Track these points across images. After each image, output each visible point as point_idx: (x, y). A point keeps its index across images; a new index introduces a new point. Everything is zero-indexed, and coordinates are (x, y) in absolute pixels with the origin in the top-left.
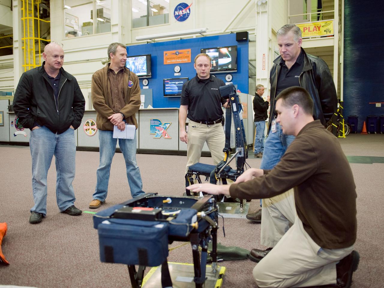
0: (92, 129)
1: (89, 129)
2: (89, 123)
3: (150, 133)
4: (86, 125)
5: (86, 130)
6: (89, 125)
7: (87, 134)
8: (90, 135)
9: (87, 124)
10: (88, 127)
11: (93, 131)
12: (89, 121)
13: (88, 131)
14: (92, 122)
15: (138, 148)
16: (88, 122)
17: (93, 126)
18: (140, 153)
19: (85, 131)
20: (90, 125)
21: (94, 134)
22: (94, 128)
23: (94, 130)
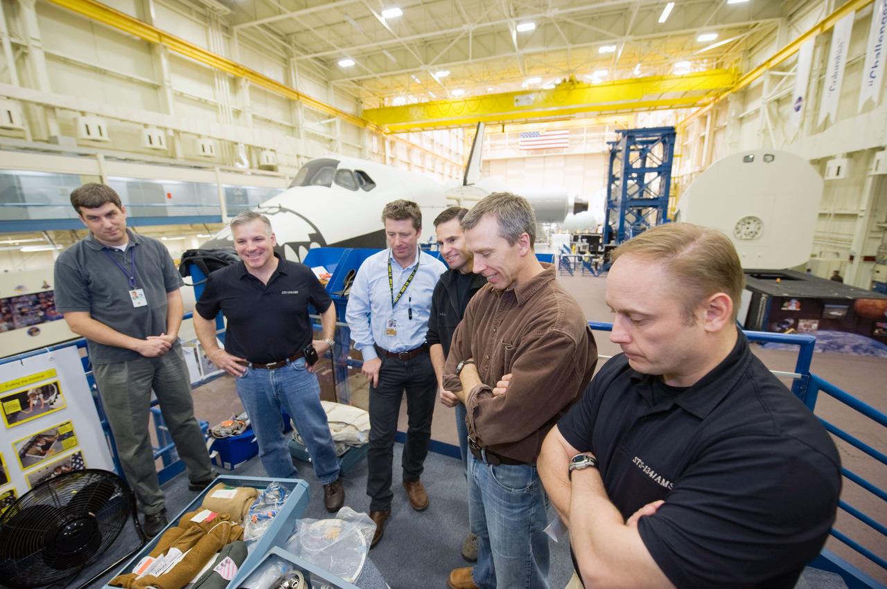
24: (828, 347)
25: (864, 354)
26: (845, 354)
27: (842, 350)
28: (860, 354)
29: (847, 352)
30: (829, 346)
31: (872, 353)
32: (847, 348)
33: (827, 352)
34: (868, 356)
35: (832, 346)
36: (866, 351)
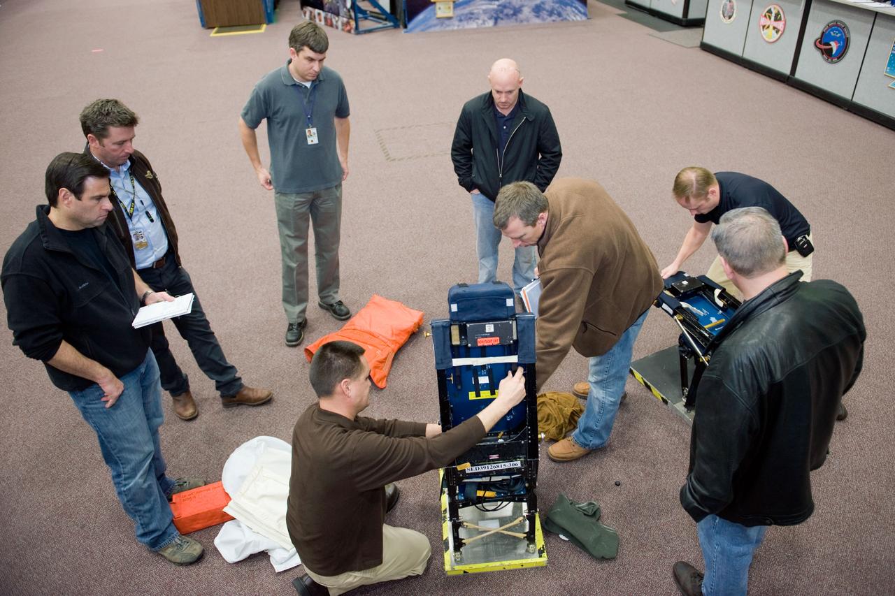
0: (774, 28)
1: (768, 27)
2: (771, 13)
3: (886, 72)
4: (765, 16)
5: (764, 27)
6: (770, 18)
7: (764, 36)
8: (767, 39)
9: (767, 14)
10: (767, 22)
11: (774, 32)
12: (772, 10)
13: (765, 31)
14: (779, 12)
15: (850, 98)
16: (770, 11)
17: (777, 22)
18: (851, 112)
19: (761, 27)
20: (773, 18)
21: (775, 39)
22: (779, 28)
23: (777, 32)
24: (501, 15)
25: (550, 19)
26: (525, 23)
27: (521, 16)
28: (544, 19)
29: (528, 20)
30: (502, 12)
31: (559, 15)
32: (526, 11)
33: (501, 23)
34: (554, 21)
35: (506, 11)
36: (551, 13)
